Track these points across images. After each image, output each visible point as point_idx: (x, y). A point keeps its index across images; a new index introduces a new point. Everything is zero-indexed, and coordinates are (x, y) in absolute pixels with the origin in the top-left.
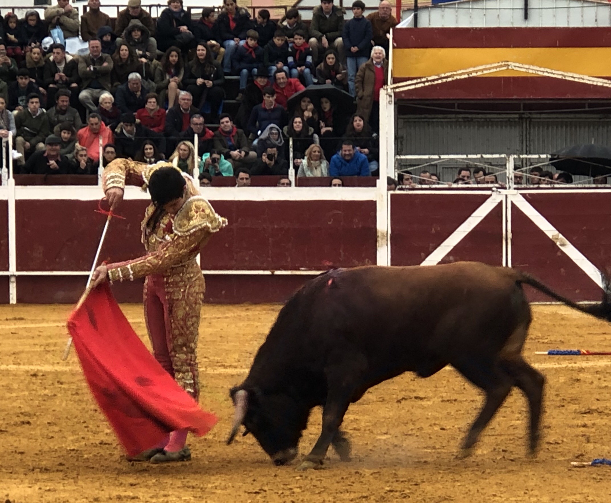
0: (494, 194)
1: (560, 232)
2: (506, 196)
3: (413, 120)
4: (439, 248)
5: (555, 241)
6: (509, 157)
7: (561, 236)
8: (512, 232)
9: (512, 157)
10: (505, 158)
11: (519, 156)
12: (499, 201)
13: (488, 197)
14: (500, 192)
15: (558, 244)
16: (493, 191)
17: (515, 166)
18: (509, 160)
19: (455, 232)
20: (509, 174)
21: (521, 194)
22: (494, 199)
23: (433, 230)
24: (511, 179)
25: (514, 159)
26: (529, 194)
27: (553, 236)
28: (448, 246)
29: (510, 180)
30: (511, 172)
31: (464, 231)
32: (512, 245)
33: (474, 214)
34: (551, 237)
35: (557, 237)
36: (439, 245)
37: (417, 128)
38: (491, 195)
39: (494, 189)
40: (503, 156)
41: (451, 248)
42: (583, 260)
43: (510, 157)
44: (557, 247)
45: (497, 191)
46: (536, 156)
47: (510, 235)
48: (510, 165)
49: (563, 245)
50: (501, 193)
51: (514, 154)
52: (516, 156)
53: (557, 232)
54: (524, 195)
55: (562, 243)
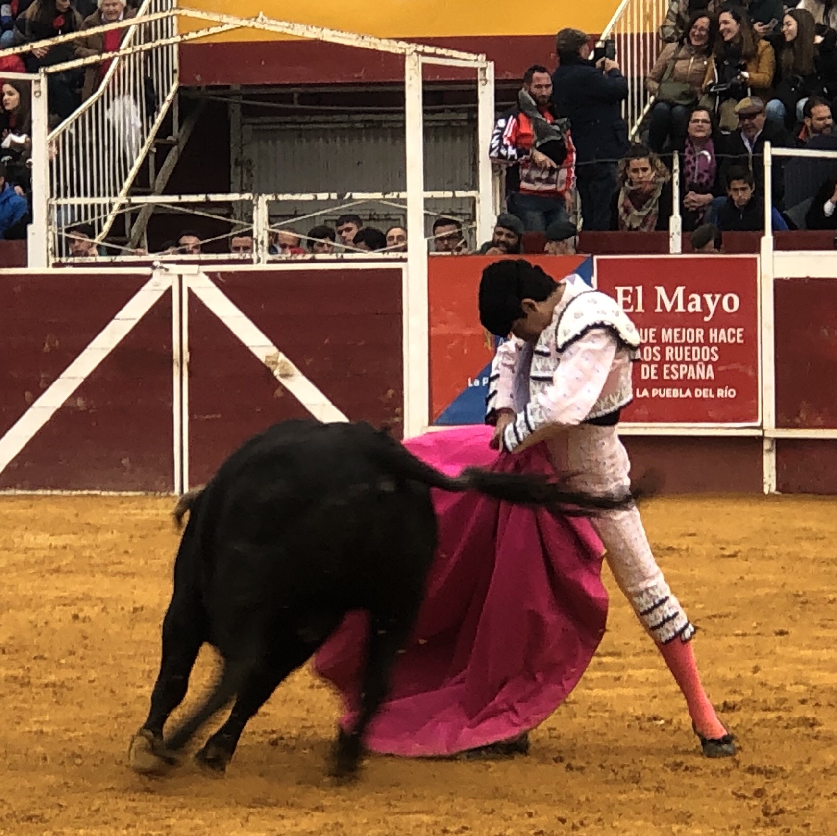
0: (156, 273)
1: (281, 349)
2: (180, 277)
3: (271, 127)
4: (57, 382)
5: (272, 367)
6: (257, 200)
7: (282, 357)
8: (190, 349)
9: (263, 201)
10: (250, 201)
11: (276, 197)
12: (165, 288)
13: (146, 278)
14: (167, 270)
15: (277, 373)
16: (154, 268)
17: (270, 216)
18: (257, 205)
19: (86, 351)
20: (258, 233)
21: (207, 273)
22: (157, 285)
23: (47, 346)
24: (262, 243)
25: (268, 202)
26: (223, 274)
27: (267, 357)
28: (73, 378)
29: (260, 246)
30: (261, 230)
31: (103, 349)
32: (189, 376)
33: (120, 315)
34: (263, 360)
35: (274, 360)
36: (57, 376)
37: (279, 142)
38: (150, 277)
39: (156, 264)
40: (247, 196)
41: (79, 382)
42: (324, 405)
43: (260, 198)
44: (275, 378)
45: (161, 268)
46: (309, 197)
47: (186, 356)
48: (261, 215)
49: (286, 375)
50: (170, 272)
51: (267, 193)
52: (270, 197)
53: (274, 350)
54: (212, 276)
55: (284, 373)
